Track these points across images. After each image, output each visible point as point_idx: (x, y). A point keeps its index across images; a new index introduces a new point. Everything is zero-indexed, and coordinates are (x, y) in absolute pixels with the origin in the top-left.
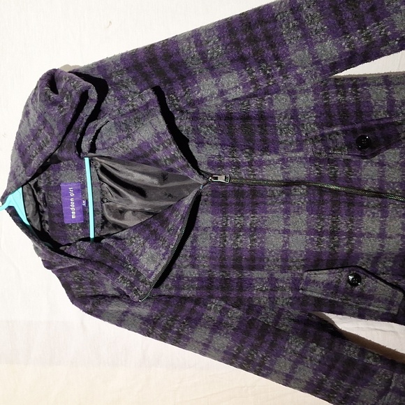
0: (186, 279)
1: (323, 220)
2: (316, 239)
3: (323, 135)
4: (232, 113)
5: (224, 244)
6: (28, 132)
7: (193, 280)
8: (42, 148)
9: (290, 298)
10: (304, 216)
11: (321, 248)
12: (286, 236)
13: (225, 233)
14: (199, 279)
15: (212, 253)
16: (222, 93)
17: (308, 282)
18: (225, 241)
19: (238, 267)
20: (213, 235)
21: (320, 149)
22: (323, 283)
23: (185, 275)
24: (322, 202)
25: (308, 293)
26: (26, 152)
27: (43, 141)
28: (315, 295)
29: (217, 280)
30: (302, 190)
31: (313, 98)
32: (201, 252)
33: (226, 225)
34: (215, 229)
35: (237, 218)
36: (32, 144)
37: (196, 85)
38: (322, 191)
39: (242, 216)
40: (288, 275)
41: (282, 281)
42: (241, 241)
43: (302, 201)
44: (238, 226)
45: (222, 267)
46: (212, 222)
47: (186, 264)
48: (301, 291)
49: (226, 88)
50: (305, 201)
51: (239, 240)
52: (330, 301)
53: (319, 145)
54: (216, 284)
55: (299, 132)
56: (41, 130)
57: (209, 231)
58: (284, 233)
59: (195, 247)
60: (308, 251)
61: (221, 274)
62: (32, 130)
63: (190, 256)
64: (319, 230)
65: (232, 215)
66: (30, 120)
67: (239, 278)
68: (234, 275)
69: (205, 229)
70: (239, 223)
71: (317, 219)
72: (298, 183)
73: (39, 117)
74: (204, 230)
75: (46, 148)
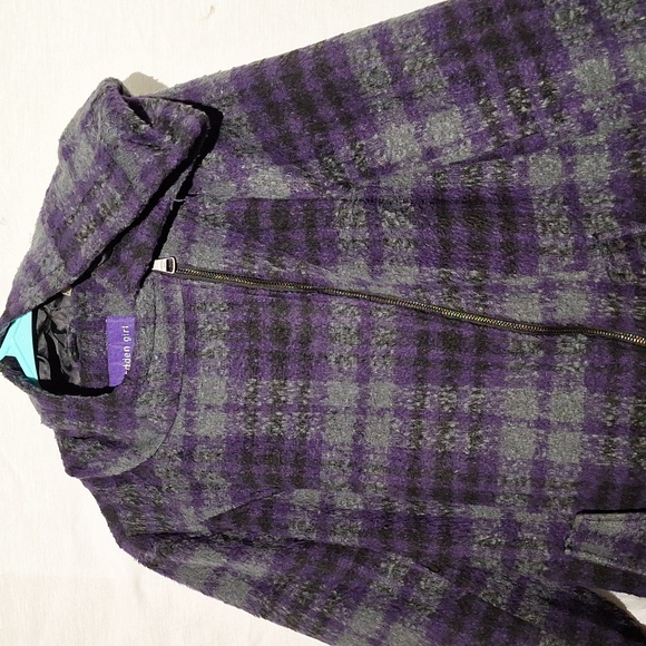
0: (340, 513)
1: (617, 403)
2: (602, 441)
3: (628, 238)
4: (444, 190)
5: (418, 445)
6: (71, 187)
7: (353, 516)
8: (103, 220)
9: (546, 564)
10: (580, 393)
11: (612, 459)
12: (542, 432)
13: (419, 423)
14: (366, 514)
15: (394, 459)
16: (430, 153)
17: (584, 534)
18: (421, 437)
19: (443, 495)
20: (395, 426)
21: (624, 267)
22: (613, 538)
23: (338, 505)
24: (616, 369)
25: (582, 556)
26: (65, 229)
27: (103, 206)
28: (597, 560)
29: (399, 518)
30: (578, 343)
31: (609, 164)
32: (371, 457)
33: (422, 405)
34: (399, 412)
35: (444, 394)
36: (78, 211)
37: (376, 136)
38: (616, 346)
39: (455, 388)
40: (541, 518)
41: (530, 528)
42: (452, 439)
43: (577, 364)
44: (446, 408)
45: (413, 492)
46: (395, 400)
47: (341, 481)
48: (567, 552)
49: (437, 142)
50: (582, 366)
51: (447, 437)
52: (625, 573)
53: (621, 258)
54: (399, 526)
55: (581, 230)
56: (99, 184)
57: (388, 417)
58: (538, 427)
59: (361, 447)
60: (586, 464)
61: (408, 506)
62: (80, 185)
63: (350, 465)
64: (609, 424)
65: (434, 387)
66: (77, 164)
67: (444, 517)
68: (434, 509)
69: (381, 413)
70: (447, 403)
71: (606, 401)
72: (572, 329)
73: (99, 157)
74: (378, 413)
75: (112, 220)
